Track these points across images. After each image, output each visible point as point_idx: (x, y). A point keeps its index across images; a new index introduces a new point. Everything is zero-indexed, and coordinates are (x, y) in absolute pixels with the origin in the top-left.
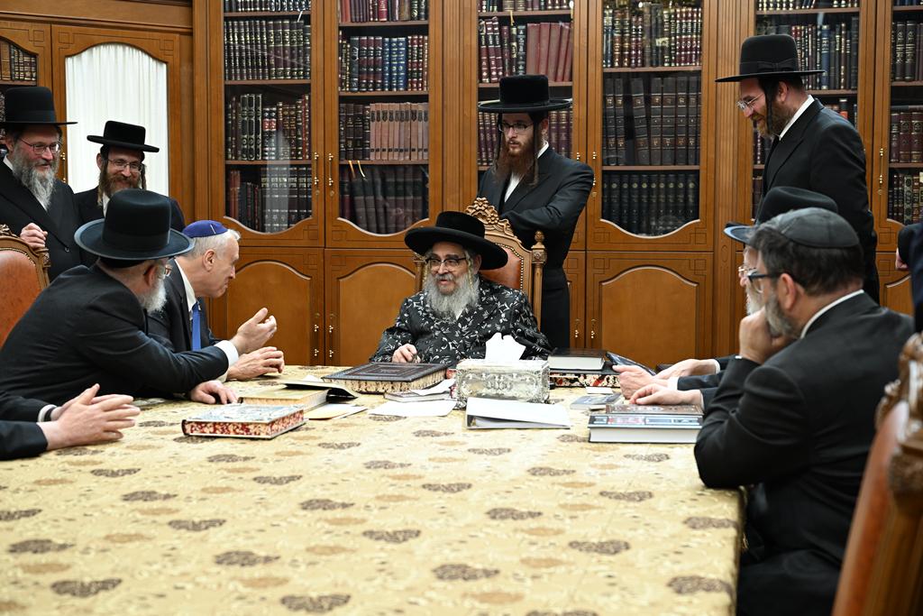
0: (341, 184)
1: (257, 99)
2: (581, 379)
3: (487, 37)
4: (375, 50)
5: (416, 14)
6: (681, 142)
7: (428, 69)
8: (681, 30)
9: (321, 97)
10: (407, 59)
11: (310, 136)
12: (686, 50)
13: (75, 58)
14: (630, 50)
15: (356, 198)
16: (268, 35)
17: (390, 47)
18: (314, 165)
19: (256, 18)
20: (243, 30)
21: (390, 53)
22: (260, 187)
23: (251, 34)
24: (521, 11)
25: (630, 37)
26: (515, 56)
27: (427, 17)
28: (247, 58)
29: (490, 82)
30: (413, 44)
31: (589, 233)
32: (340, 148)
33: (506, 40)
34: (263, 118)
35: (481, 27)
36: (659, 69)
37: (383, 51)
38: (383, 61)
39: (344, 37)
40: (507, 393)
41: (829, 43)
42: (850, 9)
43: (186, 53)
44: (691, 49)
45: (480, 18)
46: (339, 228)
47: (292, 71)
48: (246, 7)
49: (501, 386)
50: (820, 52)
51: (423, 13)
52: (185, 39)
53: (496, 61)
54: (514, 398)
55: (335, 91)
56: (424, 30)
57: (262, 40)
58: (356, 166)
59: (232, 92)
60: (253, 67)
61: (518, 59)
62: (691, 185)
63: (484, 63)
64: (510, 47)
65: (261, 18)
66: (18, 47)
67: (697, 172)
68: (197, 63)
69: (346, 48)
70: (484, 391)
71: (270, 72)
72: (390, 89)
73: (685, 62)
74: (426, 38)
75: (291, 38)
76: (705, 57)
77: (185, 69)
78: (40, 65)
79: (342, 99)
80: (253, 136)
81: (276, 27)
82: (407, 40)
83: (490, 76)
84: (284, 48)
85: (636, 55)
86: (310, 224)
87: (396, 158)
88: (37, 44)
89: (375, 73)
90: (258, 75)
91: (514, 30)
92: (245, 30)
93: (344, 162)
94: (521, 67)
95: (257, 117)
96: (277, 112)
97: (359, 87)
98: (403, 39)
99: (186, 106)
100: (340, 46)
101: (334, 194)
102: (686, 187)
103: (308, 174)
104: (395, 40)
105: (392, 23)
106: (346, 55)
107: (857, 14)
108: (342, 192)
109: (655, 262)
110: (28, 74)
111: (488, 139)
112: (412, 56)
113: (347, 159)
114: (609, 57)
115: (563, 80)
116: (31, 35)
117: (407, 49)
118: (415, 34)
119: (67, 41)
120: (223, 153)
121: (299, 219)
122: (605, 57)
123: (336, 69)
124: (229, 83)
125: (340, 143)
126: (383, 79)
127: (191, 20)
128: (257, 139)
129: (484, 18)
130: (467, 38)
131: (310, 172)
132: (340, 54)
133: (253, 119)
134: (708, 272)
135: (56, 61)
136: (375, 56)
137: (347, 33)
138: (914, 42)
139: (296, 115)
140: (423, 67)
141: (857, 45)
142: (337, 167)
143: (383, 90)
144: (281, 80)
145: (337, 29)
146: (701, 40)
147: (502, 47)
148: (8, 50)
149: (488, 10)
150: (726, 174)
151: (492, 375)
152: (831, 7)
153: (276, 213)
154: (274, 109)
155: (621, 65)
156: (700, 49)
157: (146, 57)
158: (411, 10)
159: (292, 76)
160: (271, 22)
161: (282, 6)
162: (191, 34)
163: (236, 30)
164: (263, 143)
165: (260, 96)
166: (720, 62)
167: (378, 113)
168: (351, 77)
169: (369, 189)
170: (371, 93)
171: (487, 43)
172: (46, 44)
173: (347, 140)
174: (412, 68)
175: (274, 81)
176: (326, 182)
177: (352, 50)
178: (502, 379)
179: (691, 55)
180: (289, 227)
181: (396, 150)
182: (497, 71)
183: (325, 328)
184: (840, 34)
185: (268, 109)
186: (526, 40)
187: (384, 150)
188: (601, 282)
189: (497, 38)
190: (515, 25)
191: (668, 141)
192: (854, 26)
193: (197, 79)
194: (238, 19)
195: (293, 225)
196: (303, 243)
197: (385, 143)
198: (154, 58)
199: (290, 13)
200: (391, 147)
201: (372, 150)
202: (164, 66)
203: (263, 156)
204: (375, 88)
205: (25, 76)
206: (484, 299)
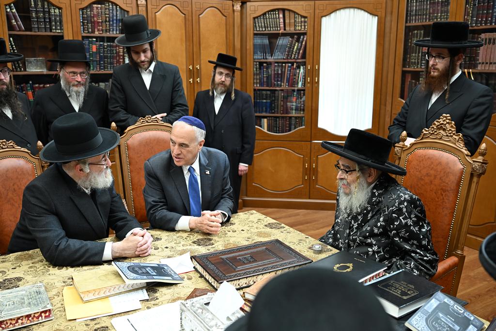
1: (421, 33)
13: (327, 17)
28: (419, 10)
38: (493, 5)
43: (389, 10)
47: (441, 16)
58: (469, 73)
59: (408, 30)
60: (421, 15)
66: (298, 14)
68: (393, 15)
71: (429, 17)
72: (495, 24)
77: (388, 18)
78: (309, 22)
80: (417, 55)
84: (438, 2)
87: (494, 69)
88: (307, 11)
89: (487, 13)
90: (423, 19)
97: (477, 23)
106: (471, 4)
110: (303, 27)
113: (465, 68)
116: (304, 7)
119: (322, 9)
120: (402, 64)
123: (463, 13)
124: (408, 25)
126: (492, 17)
128: (418, 56)
135: (316, 20)
136: (488, 3)
143: (491, 24)
148: (293, 16)
157: (367, 13)
164: (421, 59)
165: (422, 32)
167: (486, 40)
168: (472, 17)
170: (483, 27)
172: (312, 11)
175: (430, 22)
181: (495, 63)
187: (487, 63)
193: (393, 24)
197: (488, 57)
198: (371, 14)
200: (491, 62)
201: (480, 63)
202: (377, 17)
203: (421, 66)
204: (486, 24)
205: (301, 28)
206: (374, 199)
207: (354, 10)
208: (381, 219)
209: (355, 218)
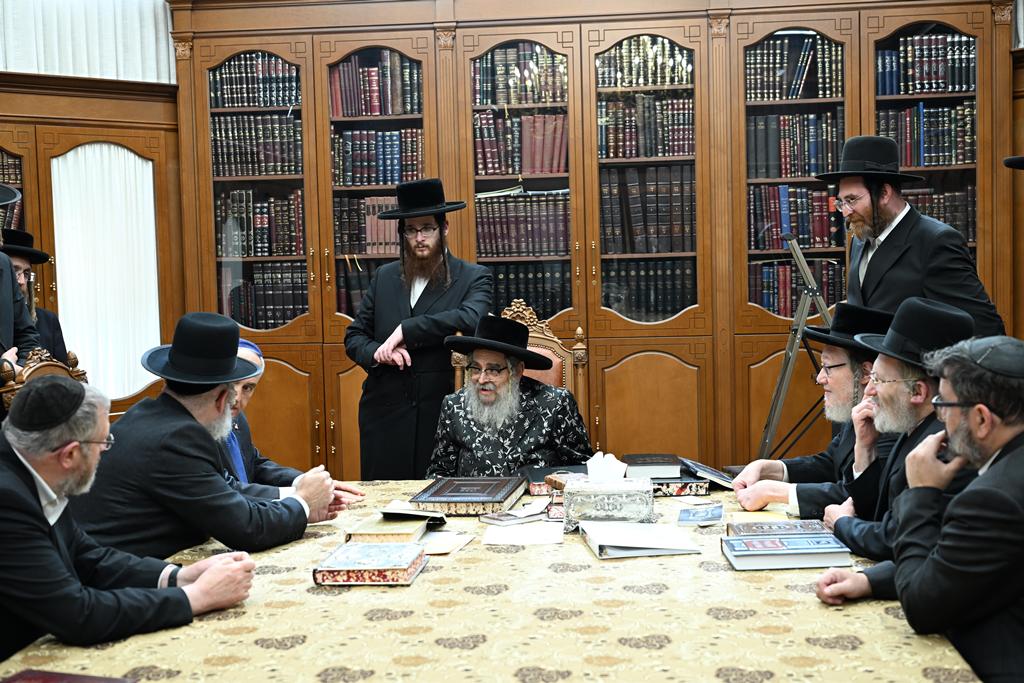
0: (338, 278)
1: (248, 195)
2: (664, 488)
3: (481, 129)
4: (368, 145)
5: (409, 108)
6: (677, 229)
7: (422, 162)
8: (673, 121)
9: (314, 191)
10: (401, 153)
11: (304, 231)
12: (678, 140)
13: (60, 158)
14: (624, 141)
15: (353, 292)
16: (257, 130)
17: (384, 141)
18: (310, 260)
19: (243, 114)
20: (230, 126)
21: (384, 147)
22: (253, 284)
23: (238, 130)
24: (514, 104)
25: (624, 129)
26: (510, 148)
27: (420, 111)
28: (235, 154)
29: (486, 174)
30: (406, 137)
31: (590, 321)
32: (335, 243)
33: (501, 133)
34: (255, 213)
35: (476, 120)
36: (653, 159)
37: (376, 145)
38: (377, 154)
39: (335, 133)
40: (617, 514)
41: (816, 132)
42: (834, 99)
43: (172, 149)
44: (684, 139)
45: (474, 111)
46: (337, 323)
47: (282, 167)
48: (233, 103)
49: (611, 508)
50: (808, 140)
51: (416, 107)
52: (171, 135)
53: (492, 153)
54: (624, 519)
55: (328, 187)
56: (418, 123)
57: (251, 136)
59: (221, 189)
60: (241, 163)
61: (513, 151)
62: (688, 272)
63: (480, 156)
64: (506, 140)
65: (249, 114)
67: (694, 259)
68: (183, 158)
69: (339, 142)
70: (594, 513)
71: (259, 167)
72: (385, 183)
73: (678, 152)
74: (419, 131)
75: (280, 133)
76: (698, 148)
77: (171, 166)
78: (26, 167)
79: (336, 194)
80: (245, 233)
81: (264, 122)
82: (401, 133)
83: (485, 167)
84: (274, 143)
85: (631, 146)
86: (306, 319)
87: (393, 252)
88: (21, 145)
89: (369, 166)
90: (248, 170)
91: (509, 123)
92: (233, 126)
93: (341, 257)
94: (516, 159)
95: (248, 213)
96: (269, 208)
97: (353, 181)
98: (397, 133)
99: (173, 204)
100: (333, 140)
101: (331, 289)
102: (683, 273)
103: (303, 269)
104: (388, 133)
105: (386, 117)
106: (339, 149)
107: (842, 104)
108: (338, 287)
109: (656, 347)
110: (13, 177)
111: (486, 230)
112: (406, 150)
113: (343, 253)
114: (604, 148)
115: (558, 171)
116: (15, 136)
117: (401, 142)
118: (408, 128)
119: (51, 141)
120: (213, 250)
121: (295, 316)
122: (600, 148)
123: (329, 164)
124: (217, 179)
125: (335, 238)
126: (377, 172)
127: (176, 116)
128: (248, 235)
129: (478, 111)
130: (462, 131)
131: (305, 267)
132: (333, 149)
133: (244, 215)
134: (708, 355)
135: (41, 162)
136: (368, 150)
137: (339, 127)
138: (896, 129)
139: (289, 210)
140: (417, 160)
141: (843, 133)
142: (333, 262)
143: (378, 183)
144: (272, 176)
145: (328, 123)
146: (693, 130)
147: (497, 140)
149: (481, 103)
150: (723, 260)
151: (601, 497)
152: (817, 96)
153: (270, 310)
154: (266, 205)
155: (616, 156)
156: (693, 139)
157: (132, 155)
158: (404, 104)
159: (283, 171)
160: (260, 118)
161: (271, 101)
162: (176, 130)
163: (223, 126)
164: (255, 240)
165: (251, 192)
166: (712, 151)
167: (374, 207)
168: (345, 171)
169: (364, 282)
170: (366, 187)
171: (482, 136)
172: (31, 145)
173: (342, 234)
174: (406, 161)
175: (263, 177)
176: (322, 277)
177: (345, 144)
178: (611, 501)
179: (684, 145)
180: (284, 323)
181: (393, 243)
182: (493, 164)
183: (326, 424)
184: (826, 123)
185: (259, 205)
186: (520, 132)
187: (381, 244)
188: (603, 369)
189: (492, 131)
190: (510, 118)
191: (664, 228)
192: (839, 115)
193: (184, 176)
194: (225, 114)
195: (290, 321)
196: (301, 339)
197: (381, 236)
198: (140, 156)
199: (278, 109)
200: (388, 241)
201: (369, 244)
202: (150, 163)
203: (256, 252)
204: (369, 182)
205: (10, 179)
206: (524, 404)
207: (109, 148)
208: (546, 424)
209: (504, 434)
